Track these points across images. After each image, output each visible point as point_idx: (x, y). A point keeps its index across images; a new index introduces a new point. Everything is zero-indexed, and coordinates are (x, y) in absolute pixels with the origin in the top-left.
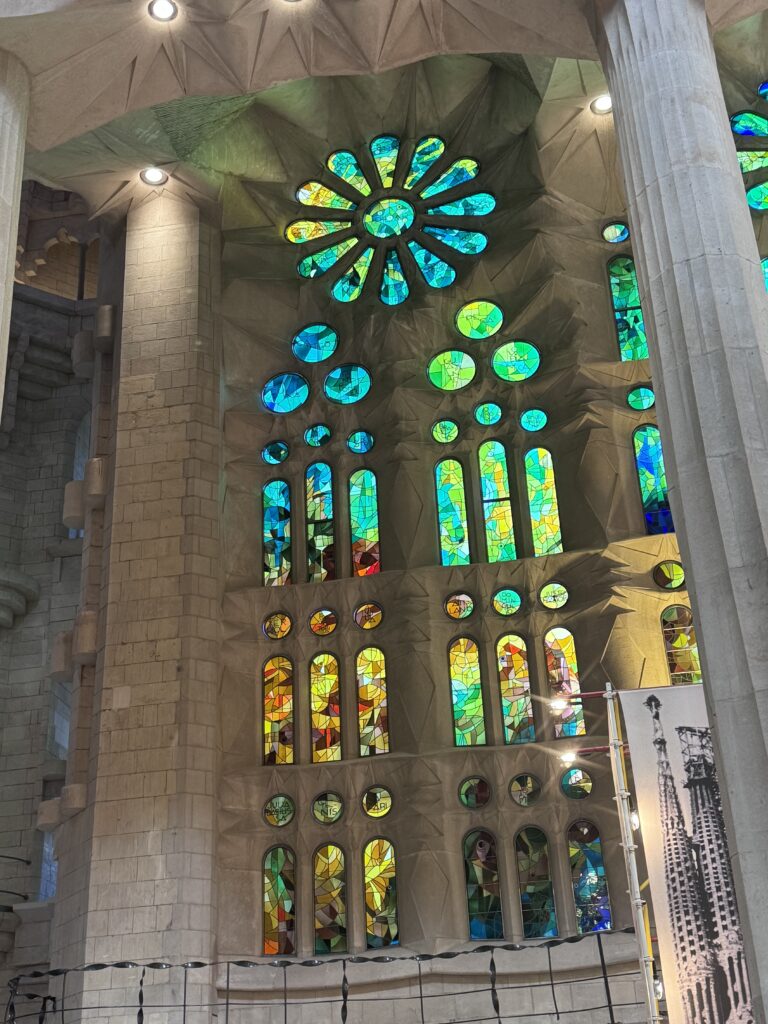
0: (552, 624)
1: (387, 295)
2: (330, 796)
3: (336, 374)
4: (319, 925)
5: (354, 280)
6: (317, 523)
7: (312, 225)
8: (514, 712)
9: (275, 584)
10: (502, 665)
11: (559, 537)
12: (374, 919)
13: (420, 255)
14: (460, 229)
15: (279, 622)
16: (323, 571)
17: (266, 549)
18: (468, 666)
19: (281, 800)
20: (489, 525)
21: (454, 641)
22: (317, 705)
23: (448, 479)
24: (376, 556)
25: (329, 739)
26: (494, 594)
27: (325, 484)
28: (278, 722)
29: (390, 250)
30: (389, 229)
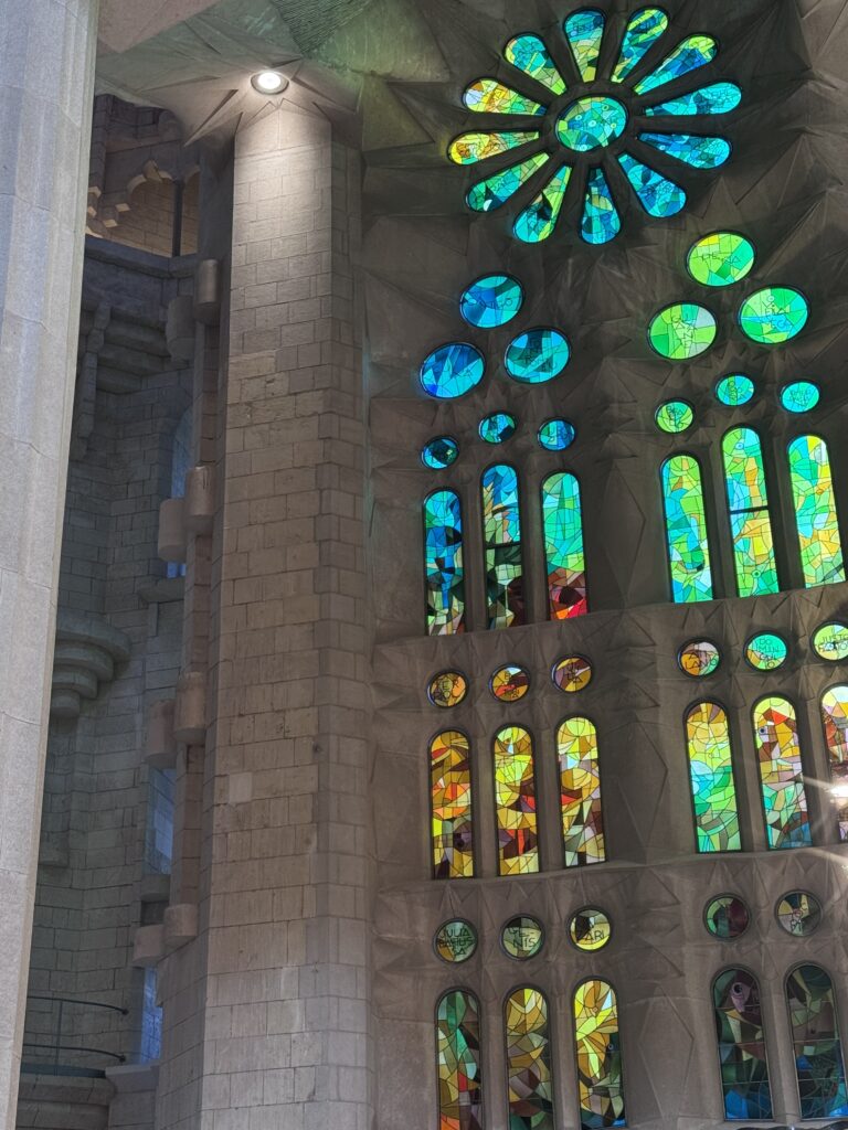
0: (831, 682)
1: (590, 231)
2: (524, 921)
3: (522, 342)
4: (514, 1098)
5: (544, 212)
6: (499, 548)
7: (485, 139)
8: (780, 804)
9: (443, 632)
10: (760, 740)
11: (839, 559)
12: (591, 1090)
13: (635, 174)
14: (692, 135)
15: (450, 684)
16: (509, 613)
17: (430, 585)
18: (713, 741)
19: (459, 926)
20: (739, 545)
21: (692, 708)
22: (504, 797)
23: (680, 482)
24: (581, 591)
25: (521, 845)
26: (748, 641)
27: (509, 494)
28: (452, 820)
29: (594, 167)
30: (591, 139)
